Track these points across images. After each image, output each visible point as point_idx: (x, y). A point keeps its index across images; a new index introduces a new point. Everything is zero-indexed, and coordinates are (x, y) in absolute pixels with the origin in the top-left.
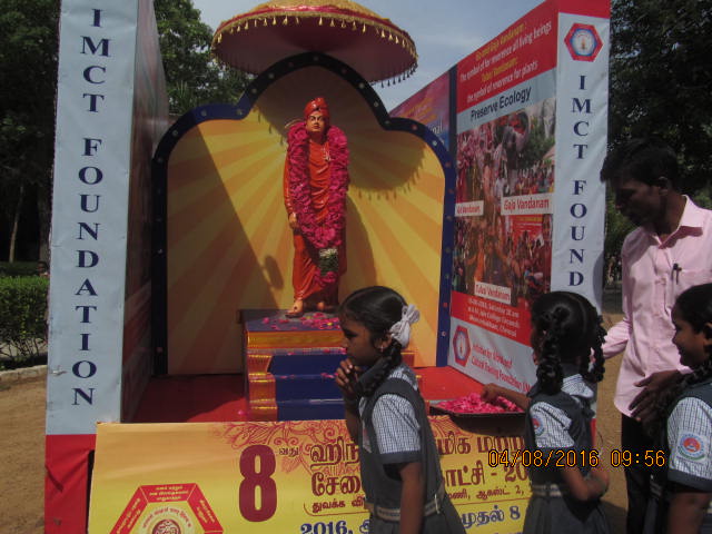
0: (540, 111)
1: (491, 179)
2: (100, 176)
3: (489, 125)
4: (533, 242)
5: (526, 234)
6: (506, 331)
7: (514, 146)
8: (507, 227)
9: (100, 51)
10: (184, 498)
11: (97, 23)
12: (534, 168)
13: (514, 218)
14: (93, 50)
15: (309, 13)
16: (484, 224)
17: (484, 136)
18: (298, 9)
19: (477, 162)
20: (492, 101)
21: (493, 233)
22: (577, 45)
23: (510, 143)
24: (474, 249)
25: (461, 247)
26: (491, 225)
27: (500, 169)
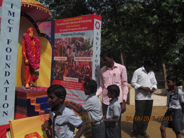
0: (88, 39)
1: (70, 52)
2: (11, 50)
3: (69, 39)
4: (86, 68)
5: (83, 66)
6: (76, 88)
7: (79, 45)
8: (77, 64)
9: (12, 15)
10: (35, 136)
11: (12, 7)
12: (86, 51)
13: (80, 62)
14: (11, 15)
15: (34, 5)
16: (67, 63)
17: (67, 41)
18: (32, 3)
19: (64, 47)
20: (70, 33)
21: (71, 65)
22: (97, 26)
23: (77, 44)
24: (63, 69)
25: (57, 68)
26: (70, 63)
27: (74, 50)
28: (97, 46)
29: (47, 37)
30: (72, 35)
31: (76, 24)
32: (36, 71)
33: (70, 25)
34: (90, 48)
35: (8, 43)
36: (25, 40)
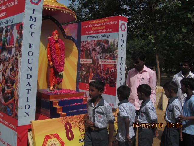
0: (113, 41)
1: (95, 54)
2: (32, 54)
3: (95, 41)
4: (111, 71)
5: (108, 69)
7: (104, 48)
8: (102, 67)
10: (55, 137)
11: (33, 13)
12: (111, 54)
13: (104, 65)
14: (33, 20)
15: (59, 9)
16: (92, 65)
17: (92, 43)
18: (56, 7)
19: (89, 49)
20: (96, 35)
21: (96, 68)
22: (122, 28)
23: (103, 47)
24: (88, 72)
25: (83, 71)
26: (95, 66)
27: (99, 52)
28: (122, 49)
29: (73, 40)
30: (97, 37)
31: (101, 26)
32: (60, 74)
33: (95, 27)
34: (115, 51)
35: (30, 48)
36: (50, 43)
